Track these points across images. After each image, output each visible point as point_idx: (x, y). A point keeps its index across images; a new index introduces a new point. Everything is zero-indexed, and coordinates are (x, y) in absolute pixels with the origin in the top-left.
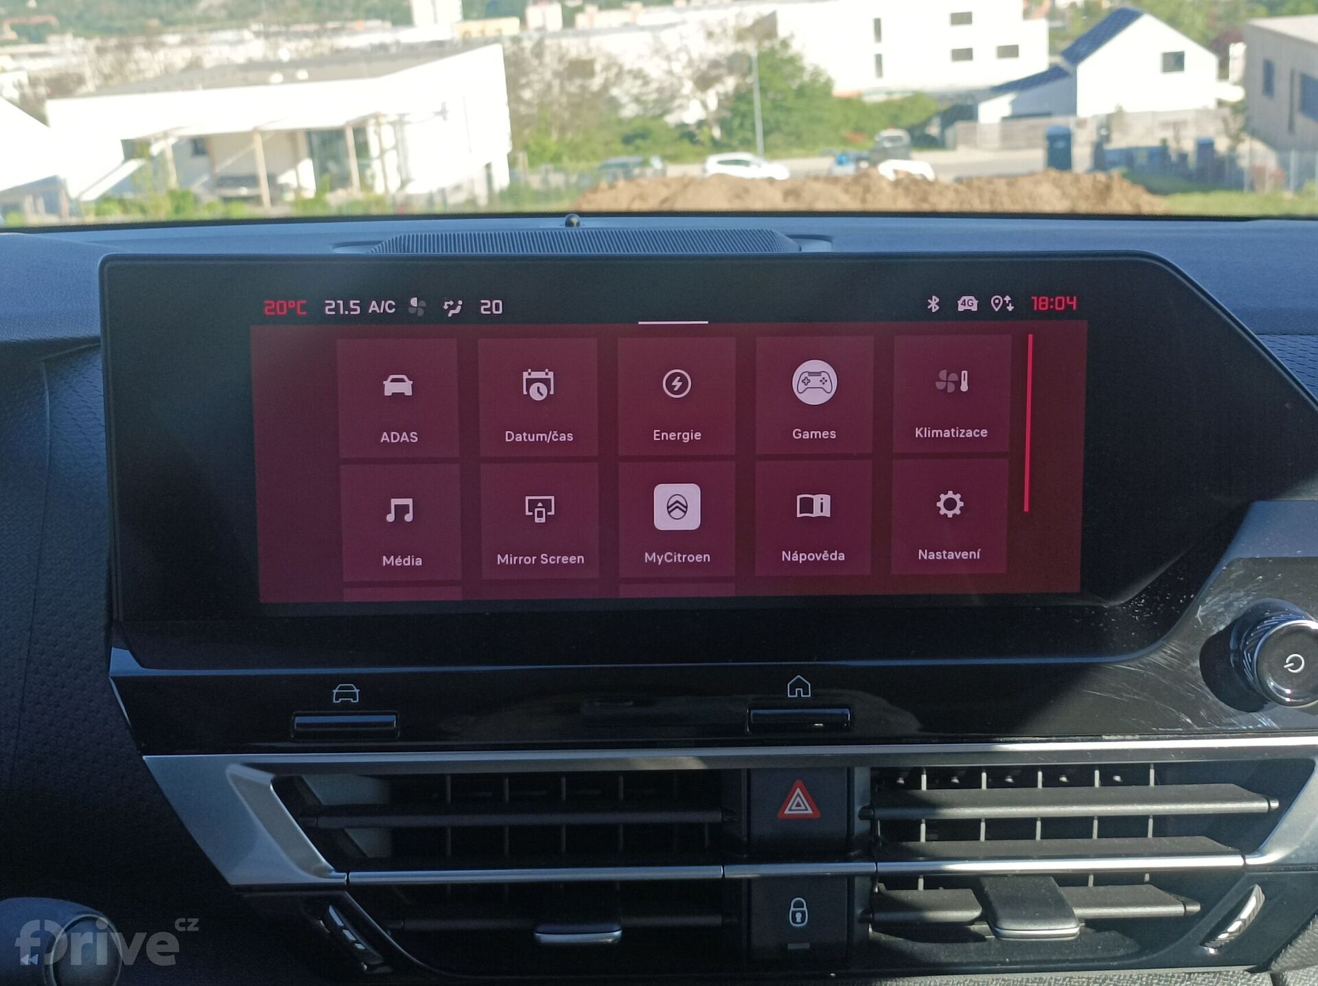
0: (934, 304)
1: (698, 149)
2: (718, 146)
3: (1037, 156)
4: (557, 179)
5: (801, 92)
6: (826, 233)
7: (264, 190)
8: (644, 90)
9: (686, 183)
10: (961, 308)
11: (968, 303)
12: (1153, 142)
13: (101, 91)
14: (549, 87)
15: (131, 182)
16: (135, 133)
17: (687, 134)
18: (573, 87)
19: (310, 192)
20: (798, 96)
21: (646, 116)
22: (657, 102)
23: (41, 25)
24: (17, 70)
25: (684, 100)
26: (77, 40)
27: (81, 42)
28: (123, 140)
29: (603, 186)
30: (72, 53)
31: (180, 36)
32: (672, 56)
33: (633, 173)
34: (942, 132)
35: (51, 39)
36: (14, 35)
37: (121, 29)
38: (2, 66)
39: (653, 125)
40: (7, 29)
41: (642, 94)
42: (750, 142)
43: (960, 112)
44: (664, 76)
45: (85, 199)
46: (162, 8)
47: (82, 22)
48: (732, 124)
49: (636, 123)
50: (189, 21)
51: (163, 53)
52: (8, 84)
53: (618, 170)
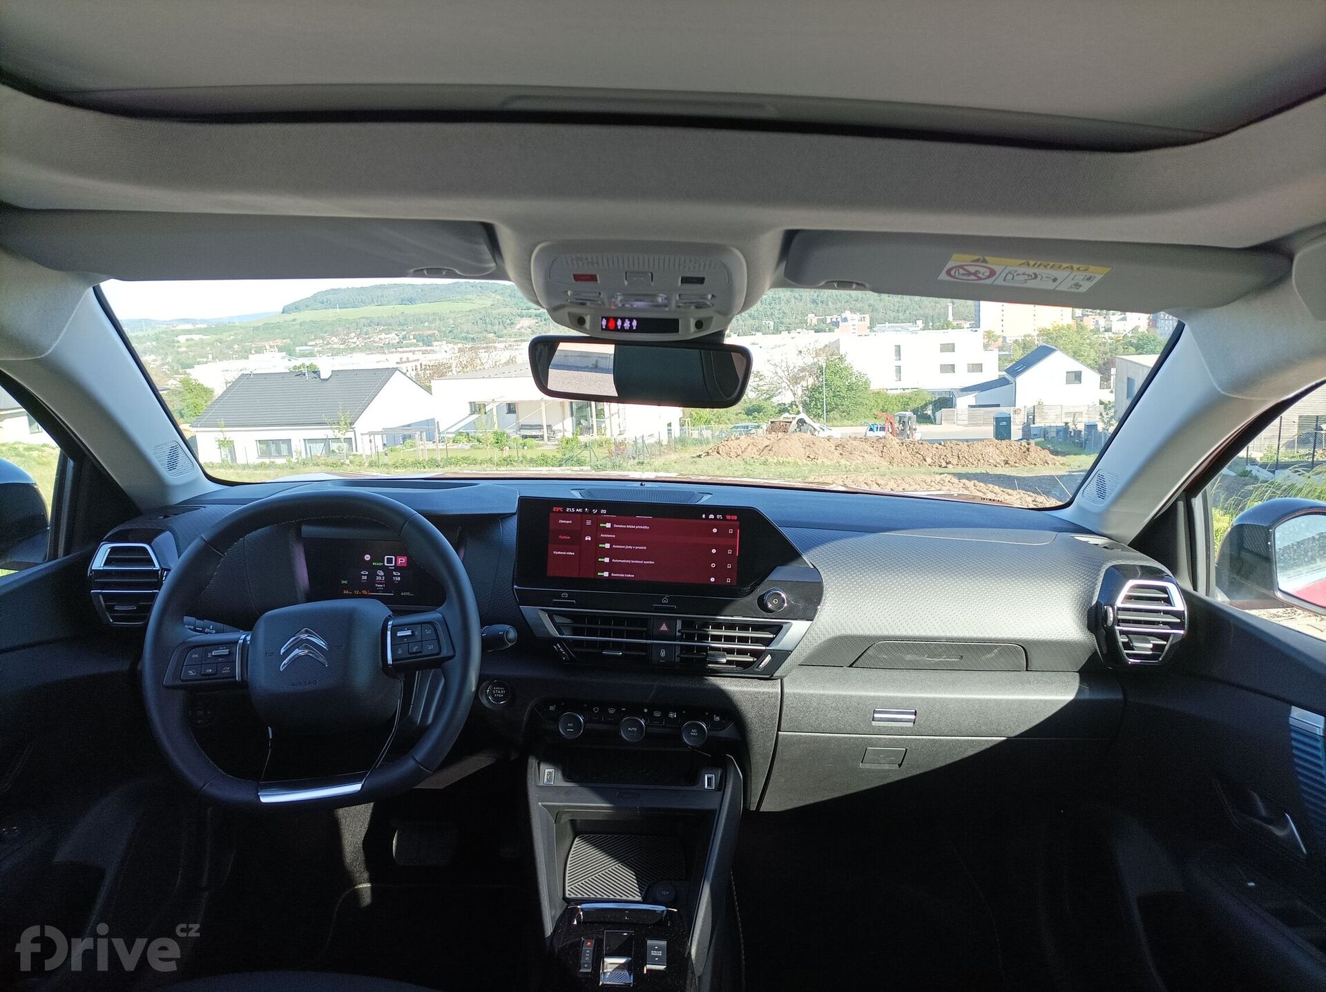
0: (704, 516)
3: (989, 430)
4: (707, 433)
5: (850, 388)
7: (545, 432)
8: (761, 383)
10: (710, 517)
11: (712, 516)
12: (1060, 423)
13: (462, 375)
15: (472, 425)
16: (478, 399)
20: (848, 390)
21: (761, 398)
22: (768, 391)
23: (429, 335)
24: (415, 361)
25: (783, 390)
26: (448, 344)
27: (451, 346)
28: (471, 403)
29: (733, 438)
30: (446, 352)
31: (504, 344)
32: (777, 364)
33: (751, 432)
34: (934, 413)
35: (435, 343)
36: (415, 341)
37: (473, 339)
38: (408, 358)
39: (765, 404)
40: (412, 337)
41: (758, 385)
42: (819, 416)
43: (945, 402)
44: (773, 376)
45: (447, 433)
46: (496, 328)
47: (451, 334)
48: (810, 404)
49: (754, 403)
50: (510, 336)
51: (494, 353)
52: (410, 369)
53: (742, 430)
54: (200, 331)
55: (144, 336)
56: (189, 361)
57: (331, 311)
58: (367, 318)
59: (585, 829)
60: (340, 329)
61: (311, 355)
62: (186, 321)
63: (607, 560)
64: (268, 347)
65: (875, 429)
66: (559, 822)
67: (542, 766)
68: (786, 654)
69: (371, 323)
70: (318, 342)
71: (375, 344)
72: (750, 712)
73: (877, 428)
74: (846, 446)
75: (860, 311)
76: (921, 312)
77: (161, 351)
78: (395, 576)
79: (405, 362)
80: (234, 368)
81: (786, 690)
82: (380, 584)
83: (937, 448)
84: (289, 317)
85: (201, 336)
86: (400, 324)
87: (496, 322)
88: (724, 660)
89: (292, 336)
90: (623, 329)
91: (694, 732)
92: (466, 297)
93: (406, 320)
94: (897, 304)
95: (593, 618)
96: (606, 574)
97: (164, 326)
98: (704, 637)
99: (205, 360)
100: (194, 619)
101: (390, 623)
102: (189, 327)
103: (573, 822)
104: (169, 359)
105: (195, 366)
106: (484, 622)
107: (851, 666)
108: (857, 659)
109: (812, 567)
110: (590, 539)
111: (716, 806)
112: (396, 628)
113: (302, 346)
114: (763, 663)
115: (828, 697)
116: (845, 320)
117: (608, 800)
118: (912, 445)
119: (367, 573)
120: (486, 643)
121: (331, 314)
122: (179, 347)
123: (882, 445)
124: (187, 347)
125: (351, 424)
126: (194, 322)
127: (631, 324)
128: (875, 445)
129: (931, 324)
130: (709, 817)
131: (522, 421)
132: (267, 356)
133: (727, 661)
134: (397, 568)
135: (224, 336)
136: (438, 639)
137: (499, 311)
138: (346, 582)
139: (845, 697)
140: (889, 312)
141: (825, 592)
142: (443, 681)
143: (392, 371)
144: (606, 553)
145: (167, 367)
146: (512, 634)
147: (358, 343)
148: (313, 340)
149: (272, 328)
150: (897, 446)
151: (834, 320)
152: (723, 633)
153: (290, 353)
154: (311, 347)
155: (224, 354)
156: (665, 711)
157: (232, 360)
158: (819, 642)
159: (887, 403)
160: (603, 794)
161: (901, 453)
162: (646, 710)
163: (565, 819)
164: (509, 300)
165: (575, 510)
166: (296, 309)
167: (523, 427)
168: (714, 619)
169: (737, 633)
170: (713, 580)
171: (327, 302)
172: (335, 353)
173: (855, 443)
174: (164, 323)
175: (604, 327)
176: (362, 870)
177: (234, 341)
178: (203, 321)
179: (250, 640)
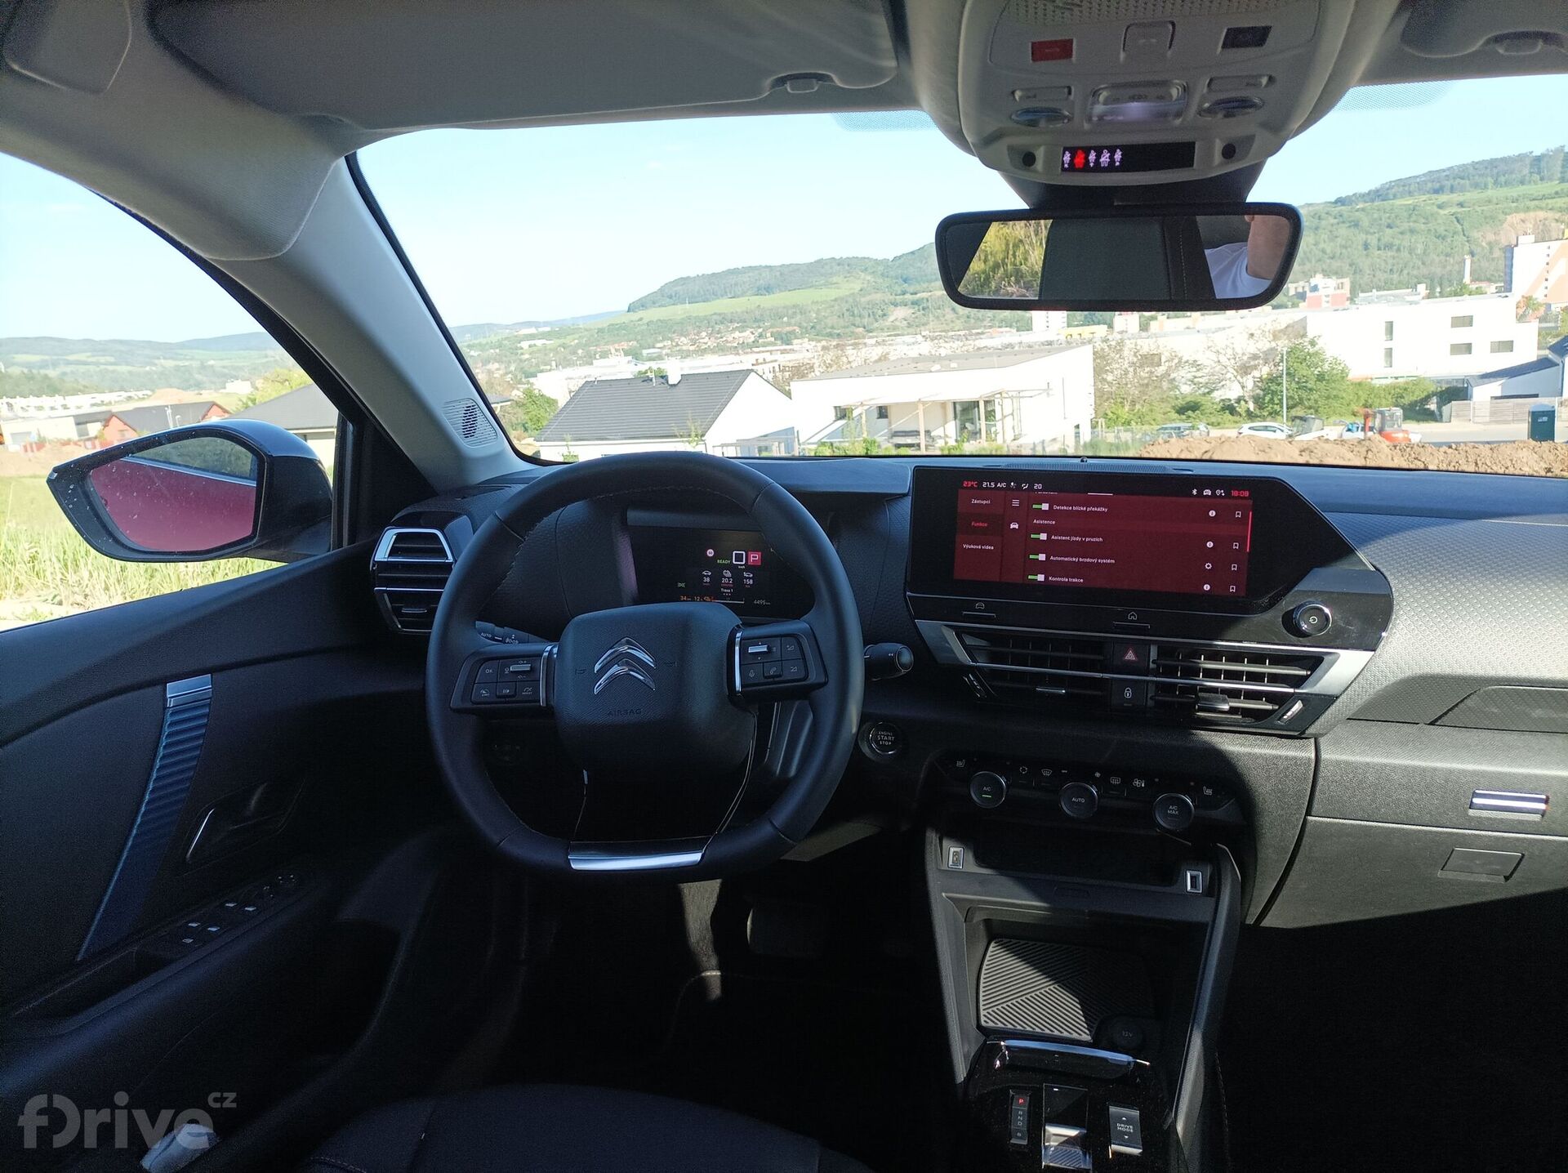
0: (1195, 492)
1: (1237, 418)
2: (1250, 416)
3: (1522, 429)
4: (1126, 436)
5: (1321, 378)
6: (1191, 469)
7: (922, 439)
8: (1199, 374)
9: (1222, 441)
10: (1205, 494)
11: (1208, 492)
13: (825, 375)
14: (1126, 372)
15: (841, 432)
16: (843, 403)
17: (1229, 408)
18: (1144, 373)
19: (952, 443)
20: (1318, 380)
21: (1197, 393)
22: (1207, 383)
23: (790, 332)
24: (772, 362)
25: (1228, 381)
26: (811, 342)
27: (813, 343)
28: (835, 407)
29: (1161, 441)
30: (807, 350)
31: (875, 339)
32: (1221, 351)
33: (1184, 434)
34: (1439, 408)
35: (795, 341)
36: (773, 339)
37: (839, 335)
38: (764, 360)
39: (1203, 400)
40: (769, 335)
41: (1195, 377)
42: (1277, 413)
43: (1456, 392)
44: (1214, 365)
45: (809, 444)
46: (865, 321)
47: (815, 330)
48: (1264, 400)
49: (1188, 399)
50: (882, 329)
51: (864, 350)
52: (767, 371)
53: (1172, 431)
54: (543, 336)
55: (487, 343)
56: (532, 370)
57: (679, 307)
58: (720, 314)
59: (1002, 932)
60: (690, 328)
61: (660, 358)
62: (529, 324)
63: (1042, 557)
64: (613, 351)
65: (1355, 429)
66: (971, 921)
67: (946, 843)
68: (1328, 700)
69: (725, 319)
70: (666, 344)
71: (728, 345)
72: (1263, 786)
73: (1358, 428)
74: (1315, 451)
75: (1336, 273)
76: (1424, 271)
77: (504, 359)
78: (746, 578)
79: (761, 364)
80: (580, 375)
81: (1324, 756)
82: (727, 588)
83: (1445, 452)
84: (634, 316)
85: (544, 341)
86: (756, 320)
87: (865, 313)
88: (1226, 707)
89: (639, 337)
90: (1098, 168)
91: (1173, 810)
92: (830, 280)
93: (762, 315)
94: (1390, 261)
95: (1021, 640)
96: (1041, 578)
97: (508, 331)
98: (1193, 672)
99: (548, 367)
100: (493, 625)
101: (739, 635)
102: (533, 331)
103: (987, 922)
104: (512, 368)
105: (538, 374)
106: (868, 640)
107: (1432, 723)
108: (1446, 713)
109: (1373, 569)
110: (1017, 526)
111: (1207, 918)
112: (746, 643)
113: (649, 348)
114: (1289, 714)
115: (1394, 768)
116: (1315, 289)
117: (1040, 896)
118: (1409, 449)
119: (710, 574)
120: (871, 668)
121: (679, 311)
122: (522, 354)
123: (1365, 449)
124: (530, 354)
125: (703, 435)
126: (536, 324)
127: (1112, 158)
128: (1356, 449)
129: (1438, 290)
130: (1197, 933)
131: (896, 427)
132: (612, 360)
133: (1231, 708)
134: (748, 568)
135: (568, 340)
136: (804, 659)
137: (868, 298)
138: (683, 585)
139: (1424, 770)
140: (1378, 273)
141: (1396, 608)
142: (811, 717)
143: (746, 373)
144: (1040, 547)
145: (510, 376)
146: (907, 657)
147: (709, 344)
148: (661, 341)
149: (617, 329)
150: (1387, 450)
151: (1300, 290)
152: (1224, 666)
153: (635, 355)
154: (659, 350)
155: (568, 360)
156: (1128, 776)
157: (576, 367)
158: (1385, 684)
159: (1372, 396)
160: (1036, 891)
161: (1392, 459)
162: (1098, 775)
163: (979, 917)
164: (882, 281)
165: (996, 485)
166: (643, 306)
167: (896, 434)
168: (1211, 645)
169: (1245, 667)
170: (1207, 587)
171: (675, 296)
172: (685, 355)
173: (1327, 446)
174: (506, 327)
175: (1066, 166)
176: (710, 953)
177: (578, 346)
178: (546, 324)
179: (557, 654)
